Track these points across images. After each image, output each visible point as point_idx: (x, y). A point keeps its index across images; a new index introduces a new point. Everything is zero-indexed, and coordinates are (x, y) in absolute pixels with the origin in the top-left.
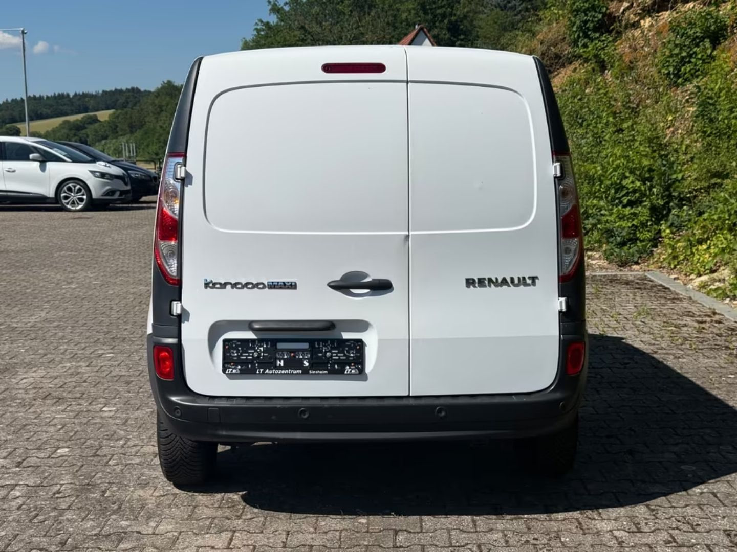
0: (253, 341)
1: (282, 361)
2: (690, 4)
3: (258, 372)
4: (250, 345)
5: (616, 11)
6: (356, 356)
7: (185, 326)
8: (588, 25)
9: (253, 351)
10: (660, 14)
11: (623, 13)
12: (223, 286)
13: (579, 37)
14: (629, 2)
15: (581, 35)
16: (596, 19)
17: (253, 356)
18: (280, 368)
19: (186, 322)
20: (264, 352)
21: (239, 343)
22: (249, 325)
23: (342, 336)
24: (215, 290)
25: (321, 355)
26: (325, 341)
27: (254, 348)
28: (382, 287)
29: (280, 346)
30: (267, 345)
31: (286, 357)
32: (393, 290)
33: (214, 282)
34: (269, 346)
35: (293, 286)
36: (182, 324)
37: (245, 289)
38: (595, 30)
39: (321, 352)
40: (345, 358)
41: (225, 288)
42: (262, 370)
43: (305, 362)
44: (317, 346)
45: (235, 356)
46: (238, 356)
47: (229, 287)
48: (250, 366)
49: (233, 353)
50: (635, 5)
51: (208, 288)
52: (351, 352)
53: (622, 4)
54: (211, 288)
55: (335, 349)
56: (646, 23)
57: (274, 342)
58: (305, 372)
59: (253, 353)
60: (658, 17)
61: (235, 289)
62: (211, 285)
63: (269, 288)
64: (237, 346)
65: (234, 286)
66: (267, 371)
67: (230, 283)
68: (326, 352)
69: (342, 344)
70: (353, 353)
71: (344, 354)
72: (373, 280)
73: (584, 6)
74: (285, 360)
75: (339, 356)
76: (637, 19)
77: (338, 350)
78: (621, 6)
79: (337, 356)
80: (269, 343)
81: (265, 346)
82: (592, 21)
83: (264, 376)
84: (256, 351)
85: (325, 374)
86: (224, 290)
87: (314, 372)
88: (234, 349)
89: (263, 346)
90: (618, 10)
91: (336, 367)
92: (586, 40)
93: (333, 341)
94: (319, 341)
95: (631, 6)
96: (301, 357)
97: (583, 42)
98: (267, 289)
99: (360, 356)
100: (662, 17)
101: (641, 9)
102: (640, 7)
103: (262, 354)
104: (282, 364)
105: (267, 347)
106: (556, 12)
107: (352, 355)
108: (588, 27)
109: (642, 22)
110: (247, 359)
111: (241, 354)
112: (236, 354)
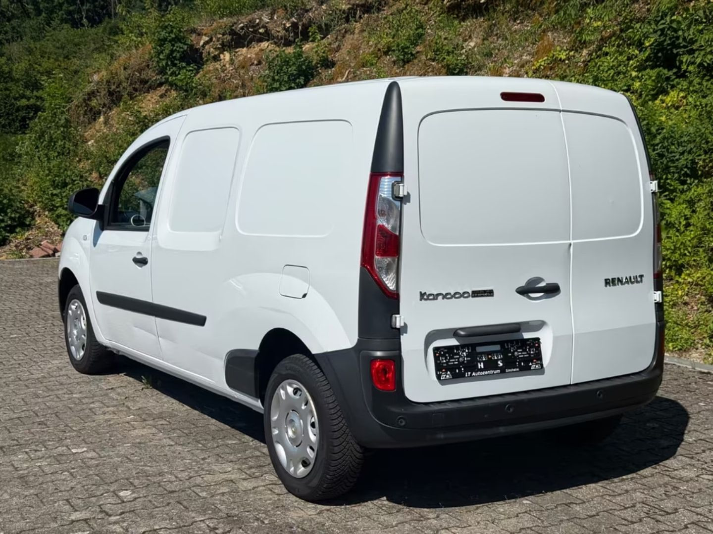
0: (457, 347)
1: (482, 364)
2: (264, 43)
3: (466, 376)
4: (455, 351)
5: (197, 43)
6: (536, 353)
7: (404, 338)
8: (174, 55)
9: (458, 357)
10: (237, 50)
11: (203, 46)
12: (436, 297)
13: (167, 64)
14: (208, 37)
15: (169, 63)
16: (182, 50)
17: (458, 361)
18: (481, 370)
19: (404, 334)
20: (467, 356)
21: (446, 350)
22: (455, 333)
23: (522, 336)
24: (428, 301)
25: (510, 355)
26: (511, 342)
27: (458, 354)
28: (552, 290)
29: (479, 349)
30: (468, 350)
31: (484, 359)
32: (560, 293)
33: (427, 293)
34: (470, 351)
35: (490, 293)
36: (401, 337)
37: (453, 298)
38: (182, 59)
39: (510, 352)
40: (527, 356)
41: (437, 299)
42: (469, 373)
43: (499, 362)
44: (506, 347)
45: (444, 363)
46: (447, 363)
47: (440, 297)
48: (457, 371)
49: (442, 360)
50: (214, 39)
51: (423, 301)
52: (531, 350)
53: (201, 38)
54: (425, 300)
55: (520, 349)
56: (226, 56)
57: (473, 346)
58: (503, 371)
59: (458, 358)
60: (237, 52)
61: (445, 300)
62: (425, 297)
63: (472, 297)
64: (445, 353)
65: (445, 296)
66: (474, 374)
67: (440, 294)
68: (514, 352)
69: (524, 343)
70: (533, 351)
71: (527, 352)
72: (547, 284)
73: (170, 36)
74: (484, 362)
75: (524, 355)
76: (216, 53)
77: (523, 349)
78: (201, 40)
79: (522, 354)
80: (470, 348)
81: (467, 351)
82: (178, 52)
83: (472, 379)
84: (460, 356)
85: (517, 371)
86: (435, 301)
87: (509, 370)
88: (443, 356)
89: (465, 351)
90: (198, 43)
91: (522, 364)
92: (174, 69)
93: (517, 341)
94: (507, 342)
95: (211, 40)
96: (496, 358)
97: (172, 70)
98: (471, 298)
99: (538, 353)
100: (239, 53)
101: (220, 44)
102: (220, 42)
103: (466, 359)
104: (482, 367)
105: (468, 352)
106: (135, 38)
107: (532, 352)
108: (175, 57)
109: (222, 56)
110: (454, 364)
111: (449, 360)
112: (444, 361)
